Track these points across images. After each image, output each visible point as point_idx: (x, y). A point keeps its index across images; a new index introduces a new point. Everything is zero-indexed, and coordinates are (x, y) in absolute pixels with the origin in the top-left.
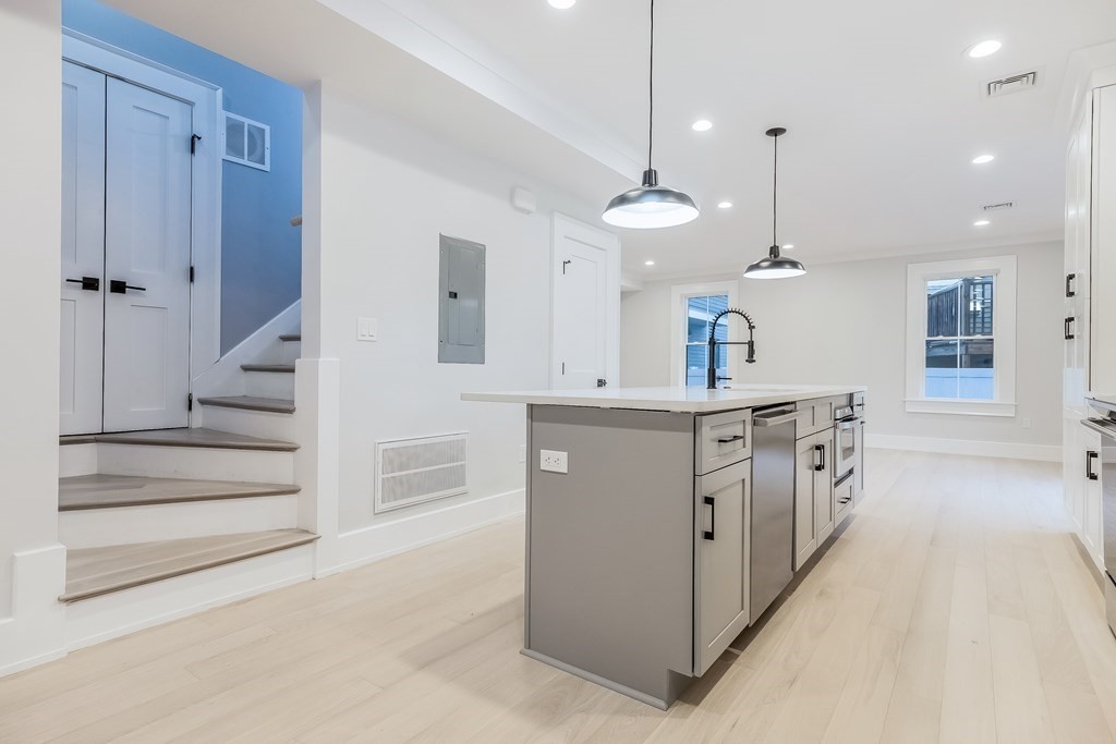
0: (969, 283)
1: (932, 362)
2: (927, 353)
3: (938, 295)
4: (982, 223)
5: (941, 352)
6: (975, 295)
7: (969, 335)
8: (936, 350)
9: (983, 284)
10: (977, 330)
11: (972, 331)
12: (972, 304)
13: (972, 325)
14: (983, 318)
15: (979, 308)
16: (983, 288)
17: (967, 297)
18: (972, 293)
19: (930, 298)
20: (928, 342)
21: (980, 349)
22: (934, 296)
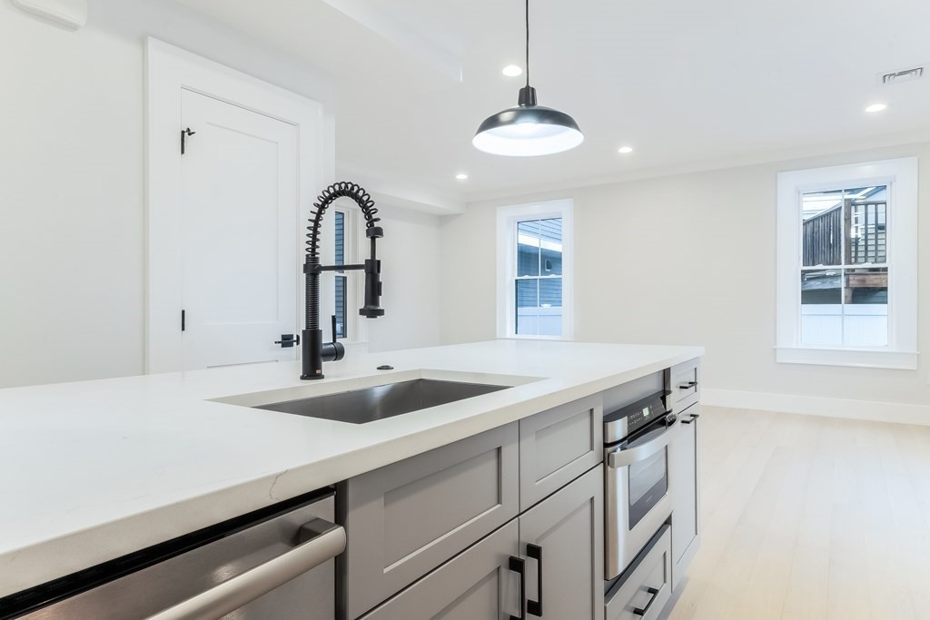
0: (851, 204)
1: (810, 297)
2: (802, 287)
3: (813, 220)
4: (876, 108)
5: (816, 285)
6: (856, 219)
7: (851, 263)
8: (812, 283)
9: (866, 205)
10: (859, 260)
11: (853, 260)
12: (853, 230)
13: (853, 254)
14: (866, 246)
15: (860, 234)
16: (866, 209)
17: (848, 219)
18: (853, 217)
19: (806, 223)
20: (804, 272)
21: (863, 281)
22: (808, 222)
